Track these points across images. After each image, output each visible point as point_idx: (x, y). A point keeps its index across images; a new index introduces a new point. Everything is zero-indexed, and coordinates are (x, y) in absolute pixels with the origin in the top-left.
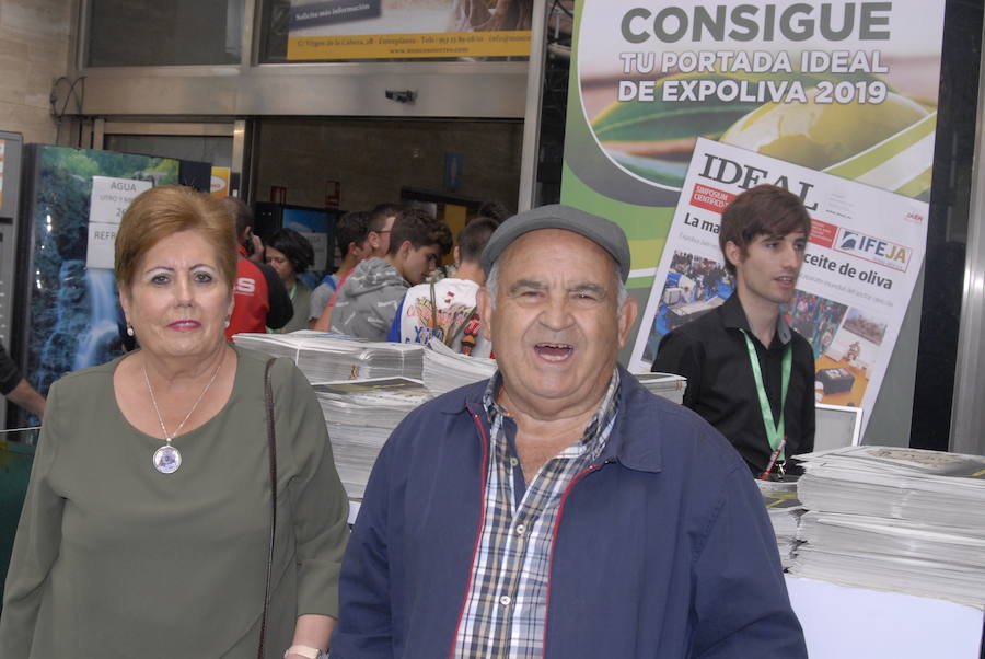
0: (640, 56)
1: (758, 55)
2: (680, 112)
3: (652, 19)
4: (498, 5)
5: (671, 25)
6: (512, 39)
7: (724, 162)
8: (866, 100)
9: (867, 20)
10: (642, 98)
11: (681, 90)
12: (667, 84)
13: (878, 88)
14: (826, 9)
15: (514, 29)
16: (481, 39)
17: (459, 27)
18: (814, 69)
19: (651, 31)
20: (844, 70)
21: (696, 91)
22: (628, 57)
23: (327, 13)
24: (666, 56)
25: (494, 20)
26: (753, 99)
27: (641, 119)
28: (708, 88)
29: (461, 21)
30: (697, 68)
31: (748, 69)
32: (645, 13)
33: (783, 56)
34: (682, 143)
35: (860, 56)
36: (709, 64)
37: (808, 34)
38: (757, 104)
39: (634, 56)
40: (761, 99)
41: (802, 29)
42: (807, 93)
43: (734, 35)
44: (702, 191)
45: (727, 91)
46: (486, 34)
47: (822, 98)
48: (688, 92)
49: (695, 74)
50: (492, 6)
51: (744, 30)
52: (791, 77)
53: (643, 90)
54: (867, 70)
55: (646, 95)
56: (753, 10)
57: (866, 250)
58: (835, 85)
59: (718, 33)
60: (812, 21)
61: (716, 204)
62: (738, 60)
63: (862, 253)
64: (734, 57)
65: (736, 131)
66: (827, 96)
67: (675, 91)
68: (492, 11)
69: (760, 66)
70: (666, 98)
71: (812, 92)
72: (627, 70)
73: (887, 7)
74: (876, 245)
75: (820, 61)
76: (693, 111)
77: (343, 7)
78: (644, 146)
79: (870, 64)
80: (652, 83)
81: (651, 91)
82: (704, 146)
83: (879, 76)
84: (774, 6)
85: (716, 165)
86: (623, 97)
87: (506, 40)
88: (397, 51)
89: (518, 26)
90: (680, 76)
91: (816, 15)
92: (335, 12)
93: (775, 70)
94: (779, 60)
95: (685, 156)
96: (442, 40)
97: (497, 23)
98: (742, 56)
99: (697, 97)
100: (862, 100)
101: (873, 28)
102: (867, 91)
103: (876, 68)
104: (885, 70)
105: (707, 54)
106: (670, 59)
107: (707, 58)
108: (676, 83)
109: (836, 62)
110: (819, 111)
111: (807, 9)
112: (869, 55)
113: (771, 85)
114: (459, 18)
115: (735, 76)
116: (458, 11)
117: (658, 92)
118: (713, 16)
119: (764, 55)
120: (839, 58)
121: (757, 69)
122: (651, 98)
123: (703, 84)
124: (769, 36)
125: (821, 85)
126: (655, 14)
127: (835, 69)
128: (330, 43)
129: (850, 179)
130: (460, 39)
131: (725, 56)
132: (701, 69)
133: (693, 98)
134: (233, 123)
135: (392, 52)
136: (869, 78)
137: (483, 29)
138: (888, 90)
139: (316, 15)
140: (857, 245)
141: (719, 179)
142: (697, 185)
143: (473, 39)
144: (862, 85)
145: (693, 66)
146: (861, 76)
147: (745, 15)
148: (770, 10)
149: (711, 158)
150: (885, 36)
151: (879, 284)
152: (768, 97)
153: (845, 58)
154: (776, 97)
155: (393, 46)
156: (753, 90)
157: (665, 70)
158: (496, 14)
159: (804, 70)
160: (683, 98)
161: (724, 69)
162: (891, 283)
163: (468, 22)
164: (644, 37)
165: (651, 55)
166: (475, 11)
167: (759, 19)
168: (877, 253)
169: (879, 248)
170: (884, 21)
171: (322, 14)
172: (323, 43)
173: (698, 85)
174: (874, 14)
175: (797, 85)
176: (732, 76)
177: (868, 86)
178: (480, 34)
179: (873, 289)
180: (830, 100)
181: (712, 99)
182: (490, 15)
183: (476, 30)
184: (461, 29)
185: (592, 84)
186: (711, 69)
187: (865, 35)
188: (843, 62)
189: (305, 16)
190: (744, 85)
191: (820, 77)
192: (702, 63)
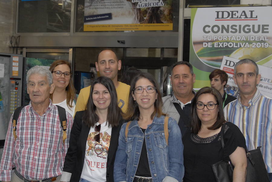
0: (208, 37)
1: (237, 37)
2: (219, 50)
3: (211, 28)
4: (147, 16)
5: (216, 29)
6: (151, 26)
7: (230, 62)
8: (264, 47)
9: (263, 29)
10: (209, 47)
11: (219, 45)
12: (215, 43)
13: (266, 44)
14: (253, 26)
15: (152, 23)
16: (142, 26)
17: (136, 22)
18: (251, 40)
19: (211, 30)
20: (258, 40)
21: (223, 45)
22: (205, 37)
23: (96, 18)
24: (215, 37)
25: (146, 21)
26: (237, 47)
27: (209, 52)
28: (226, 44)
29: (136, 21)
30: (223, 40)
31: (235, 40)
32: (209, 26)
33: (244, 37)
34: (220, 57)
35: (262, 37)
36: (226, 39)
37: (250, 32)
38: (238, 48)
39: (206, 36)
40: (239, 47)
41: (248, 31)
42: (250, 45)
43: (232, 32)
44: (225, 68)
45: (231, 45)
46: (143, 25)
47: (253, 47)
48: (221, 45)
49: (222, 41)
50: (145, 17)
51: (234, 31)
52: (246, 42)
53: (209, 45)
54: (264, 40)
55: (210, 46)
56: (236, 26)
57: (265, 81)
58: (256, 43)
59: (227, 31)
60: (250, 29)
61: (229, 71)
62: (233, 38)
63: (264, 82)
64: (232, 37)
65: (233, 55)
66: (255, 46)
67: (217, 45)
68: (145, 18)
69: (238, 39)
70: (215, 46)
71: (251, 45)
72: (205, 40)
73: (268, 26)
74: (268, 80)
75: (252, 38)
76: (222, 50)
77: (101, 16)
78: (210, 58)
79: (264, 39)
80: (211, 43)
81: (211, 45)
82: (225, 58)
83: (267, 42)
84: (241, 25)
85: (228, 62)
86: (204, 46)
87: (149, 26)
88: (117, 29)
89: (153, 22)
90: (218, 41)
91: (251, 27)
92: (98, 18)
93: (242, 40)
94: (243, 38)
95: (221, 60)
96: (130, 26)
97: (146, 22)
98: (234, 37)
99: (223, 46)
100: (263, 47)
101: (265, 30)
102: (264, 45)
103: (266, 40)
104: (268, 40)
105: (225, 36)
106: (216, 37)
107: (225, 37)
108: (218, 43)
109: (256, 38)
110: (253, 49)
111: (249, 26)
112: (264, 37)
113: (241, 43)
114: (135, 20)
115: (233, 42)
116: (135, 18)
117: (213, 45)
118: (226, 27)
119: (239, 37)
120: (257, 37)
121: (237, 40)
122: (211, 47)
123: (224, 43)
124: (240, 32)
125: (253, 44)
126: (211, 26)
127: (256, 40)
128: (97, 26)
129: (261, 65)
130: (136, 26)
131: (230, 37)
132: (224, 40)
133: (222, 47)
134: (69, 49)
135: (116, 29)
136: (264, 42)
137: (143, 23)
138: (269, 45)
139: (92, 19)
140: (263, 80)
141: (229, 65)
142: (224, 67)
143: (139, 26)
144: (263, 44)
145: (222, 39)
146: (262, 41)
147: (234, 27)
148: (240, 26)
149: (227, 61)
150: (268, 32)
151: (269, 89)
152: (240, 46)
153: (258, 37)
154: (242, 46)
155: (116, 28)
156: (237, 45)
157: (214, 40)
158: (146, 19)
159: (249, 40)
160: (219, 47)
161: (229, 40)
162: (271, 89)
163: (138, 21)
164: (209, 32)
165: (211, 37)
166: (140, 18)
167: (238, 28)
168: (268, 82)
169: (268, 81)
170: (267, 29)
171: (94, 18)
172: (95, 26)
173: (223, 43)
174: (265, 27)
175: (247, 44)
176: (231, 41)
177: (264, 44)
178: (142, 24)
179: (267, 90)
180: (255, 47)
181: (227, 47)
182: (144, 19)
183: (140, 23)
184: (136, 23)
185: (196, 43)
186: (226, 40)
187: (263, 32)
188: (258, 38)
189: (89, 19)
190: (234, 43)
191: (253, 42)
192: (224, 39)
